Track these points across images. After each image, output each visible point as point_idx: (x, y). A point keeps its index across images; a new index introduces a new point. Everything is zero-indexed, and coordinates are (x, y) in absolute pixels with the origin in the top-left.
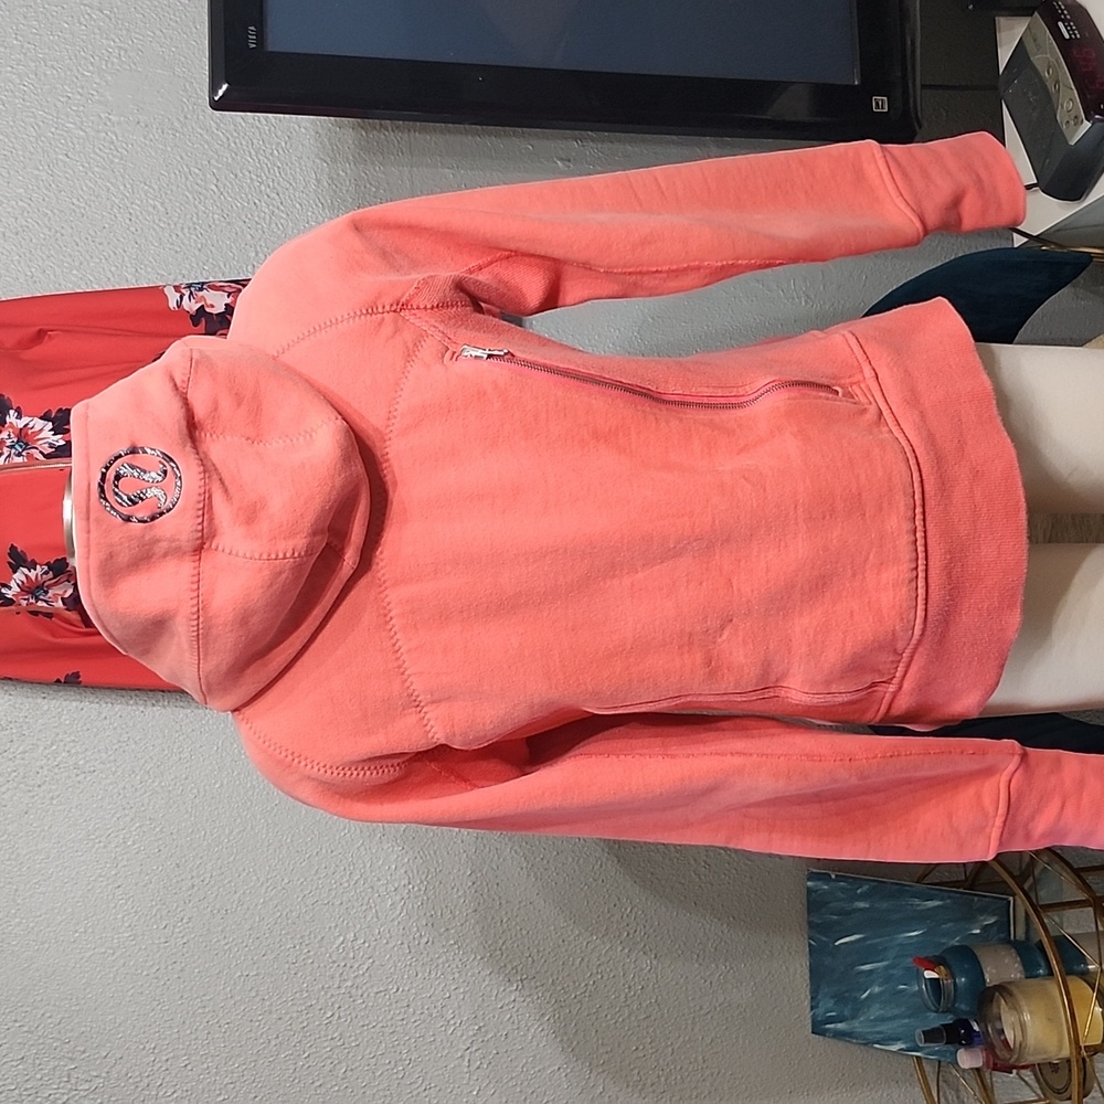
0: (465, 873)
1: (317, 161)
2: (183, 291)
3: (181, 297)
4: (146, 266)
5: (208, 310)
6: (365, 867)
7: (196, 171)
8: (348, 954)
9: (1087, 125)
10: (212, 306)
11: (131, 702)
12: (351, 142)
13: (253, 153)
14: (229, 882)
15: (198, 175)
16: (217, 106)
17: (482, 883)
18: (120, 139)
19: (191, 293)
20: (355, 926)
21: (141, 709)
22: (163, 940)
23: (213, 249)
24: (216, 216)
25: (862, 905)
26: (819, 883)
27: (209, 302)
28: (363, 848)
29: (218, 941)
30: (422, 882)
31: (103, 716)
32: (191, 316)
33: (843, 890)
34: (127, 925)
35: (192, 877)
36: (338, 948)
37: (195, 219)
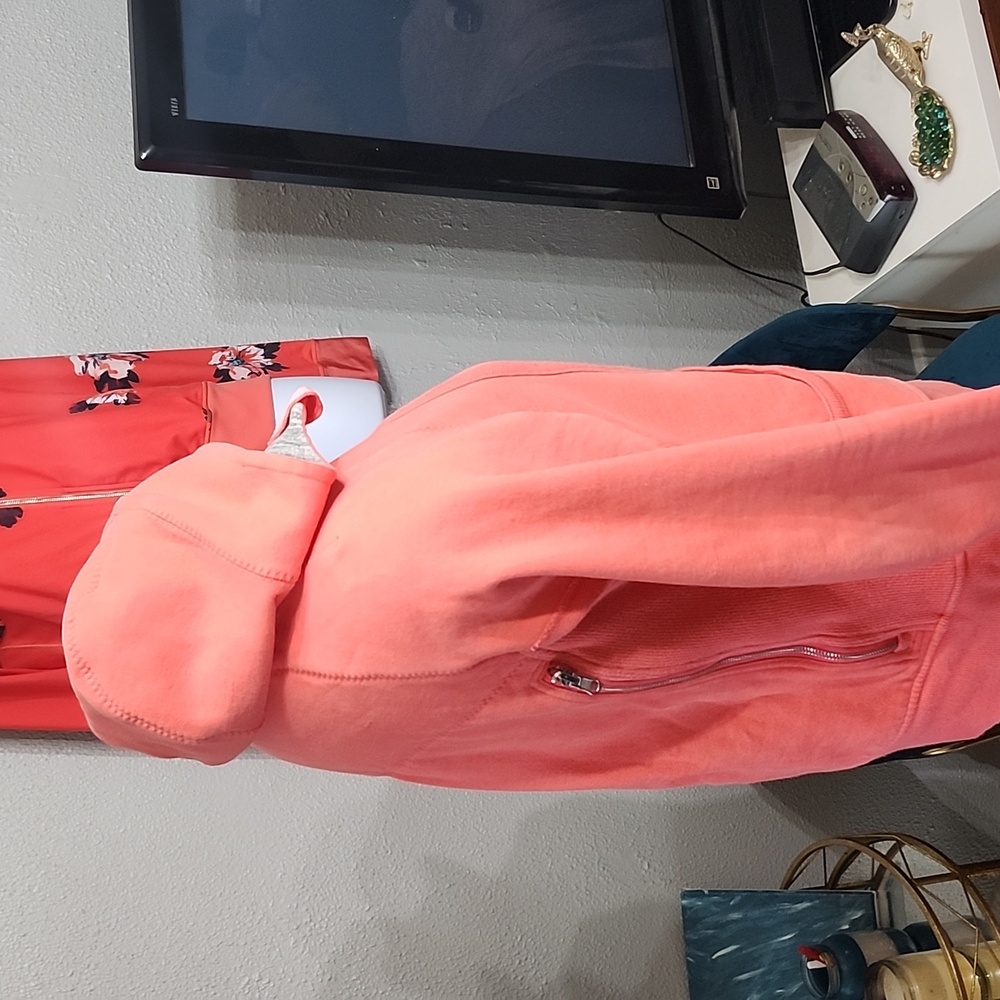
0: (363, 908)
1: (203, 256)
2: (88, 359)
3: (87, 364)
4: (46, 344)
5: (111, 376)
6: (267, 906)
7: (92, 262)
8: (253, 994)
9: (881, 203)
10: (116, 372)
11: (36, 750)
12: (232, 241)
13: (144, 248)
14: (135, 926)
15: (93, 265)
16: (142, 165)
17: (380, 918)
18: (21, 232)
19: (95, 361)
20: (259, 966)
21: (46, 756)
22: (70, 988)
23: (109, 330)
24: (111, 301)
25: (735, 916)
26: (693, 900)
27: (112, 369)
28: (264, 889)
29: (125, 987)
30: (323, 919)
31: (8, 765)
32: (96, 381)
33: (715, 903)
34: (34, 974)
35: (99, 923)
36: (243, 988)
37: (91, 304)
